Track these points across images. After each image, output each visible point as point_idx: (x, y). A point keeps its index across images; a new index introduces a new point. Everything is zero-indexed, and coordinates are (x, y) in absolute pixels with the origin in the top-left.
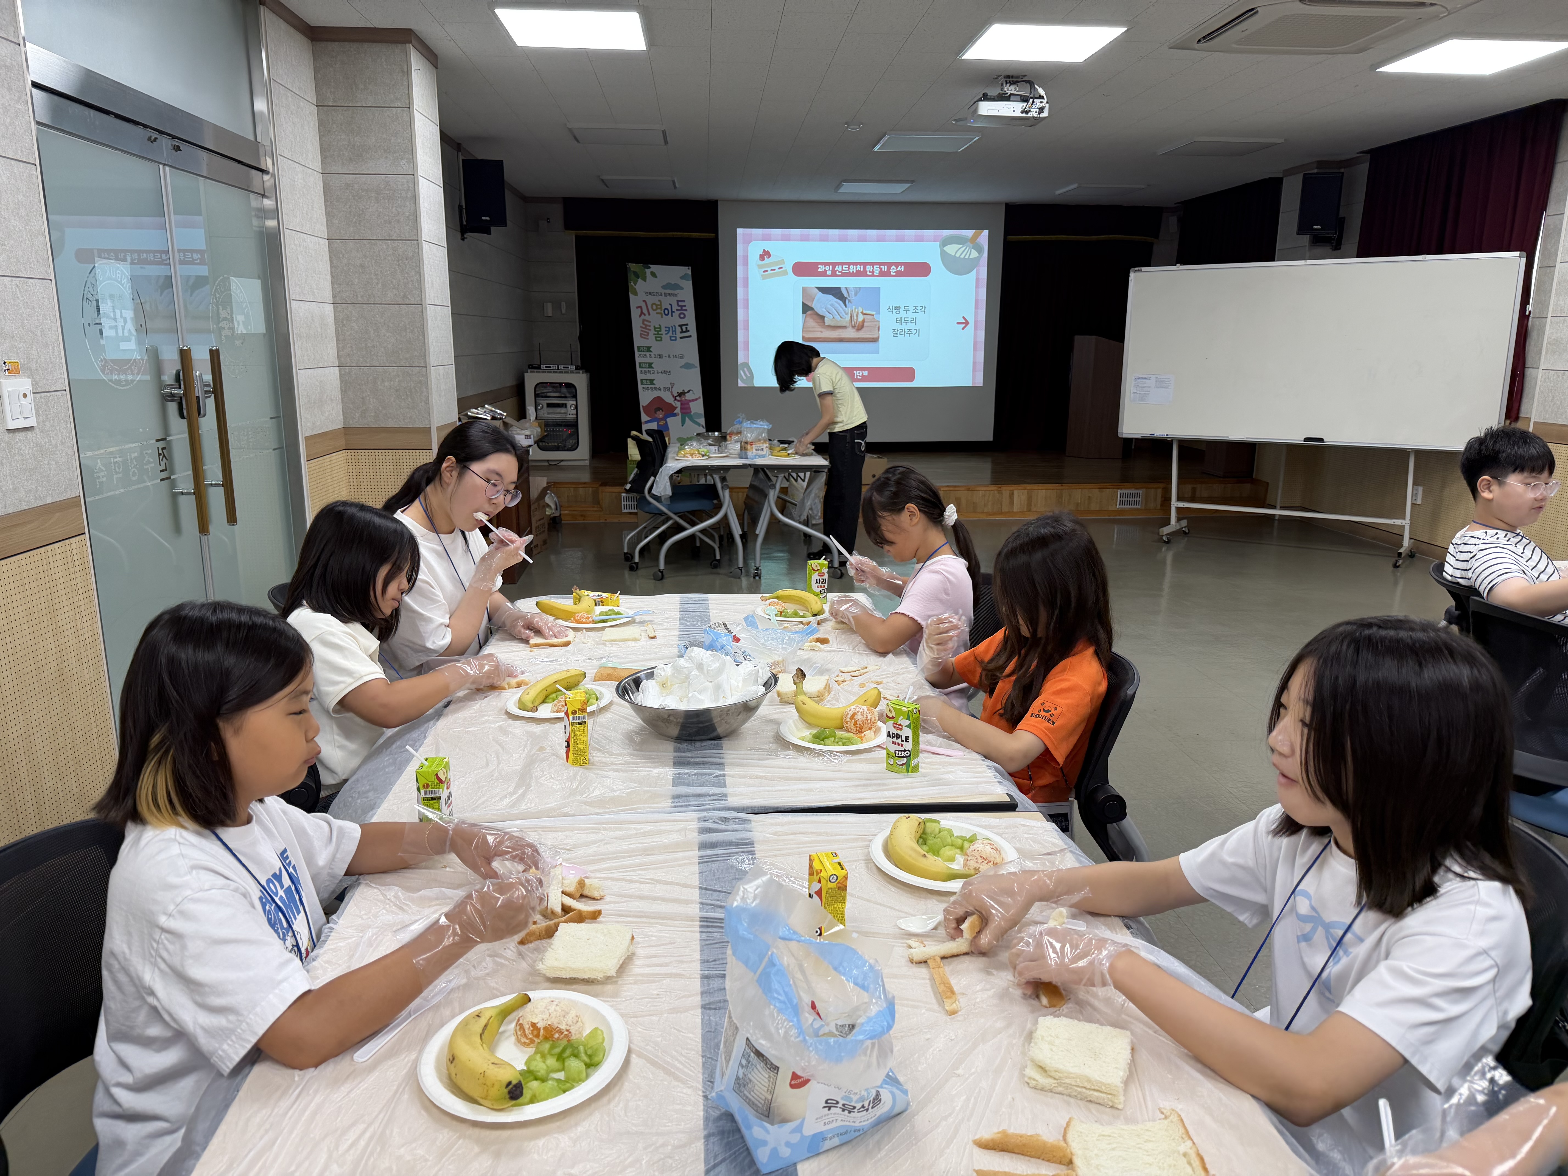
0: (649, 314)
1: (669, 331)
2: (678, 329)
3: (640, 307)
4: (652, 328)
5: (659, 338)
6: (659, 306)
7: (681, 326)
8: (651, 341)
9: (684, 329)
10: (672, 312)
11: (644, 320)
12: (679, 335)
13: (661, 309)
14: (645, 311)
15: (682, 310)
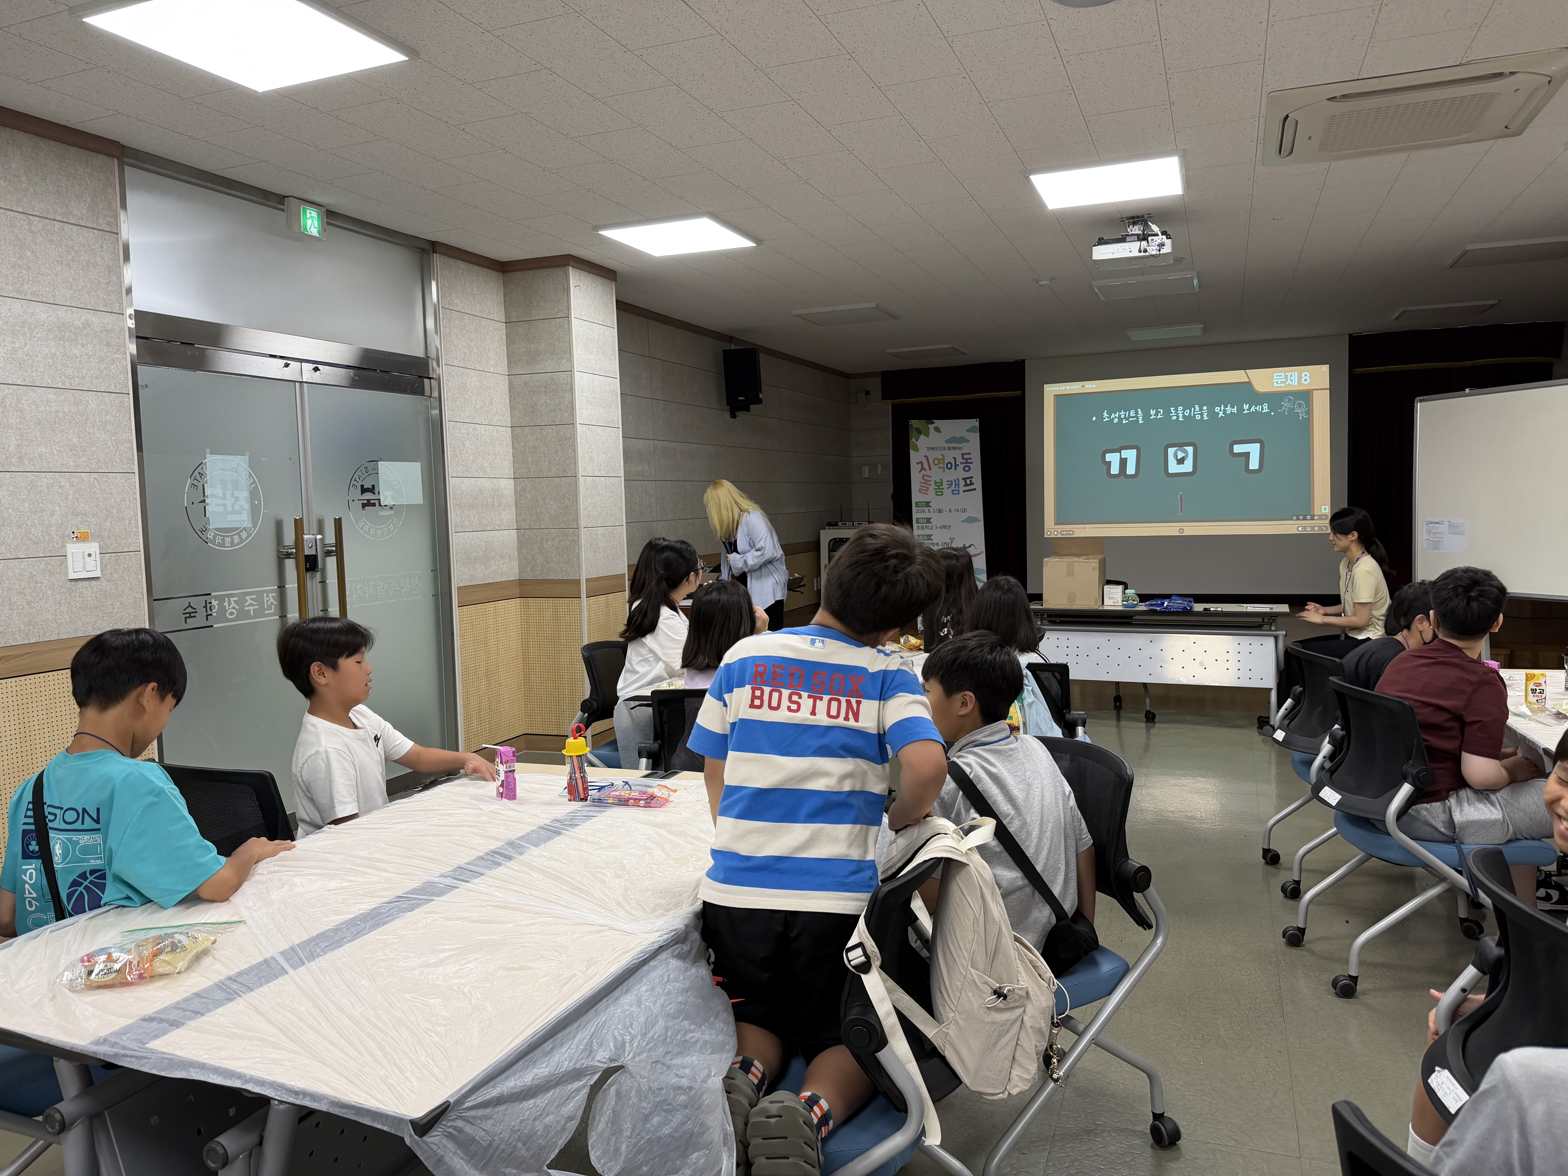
0: (930, 469)
1: (951, 485)
2: (962, 483)
3: (921, 463)
4: (933, 483)
5: (939, 492)
6: (940, 461)
7: (965, 479)
8: (931, 496)
9: (968, 482)
10: (956, 465)
11: (924, 475)
12: (962, 488)
13: (943, 463)
14: (926, 466)
15: (967, 462)
